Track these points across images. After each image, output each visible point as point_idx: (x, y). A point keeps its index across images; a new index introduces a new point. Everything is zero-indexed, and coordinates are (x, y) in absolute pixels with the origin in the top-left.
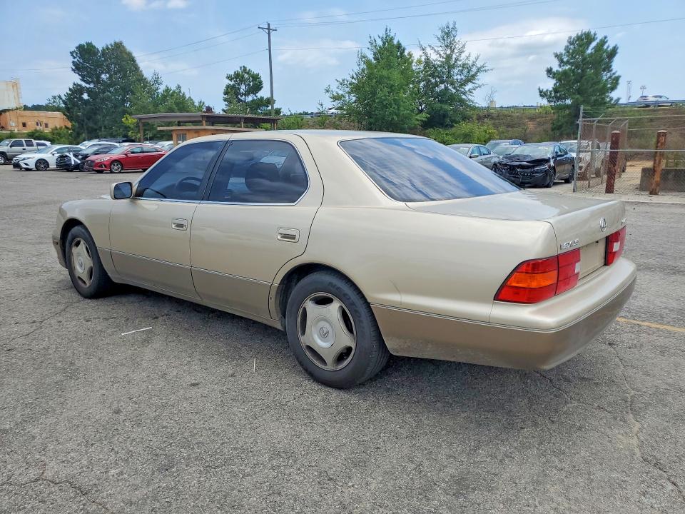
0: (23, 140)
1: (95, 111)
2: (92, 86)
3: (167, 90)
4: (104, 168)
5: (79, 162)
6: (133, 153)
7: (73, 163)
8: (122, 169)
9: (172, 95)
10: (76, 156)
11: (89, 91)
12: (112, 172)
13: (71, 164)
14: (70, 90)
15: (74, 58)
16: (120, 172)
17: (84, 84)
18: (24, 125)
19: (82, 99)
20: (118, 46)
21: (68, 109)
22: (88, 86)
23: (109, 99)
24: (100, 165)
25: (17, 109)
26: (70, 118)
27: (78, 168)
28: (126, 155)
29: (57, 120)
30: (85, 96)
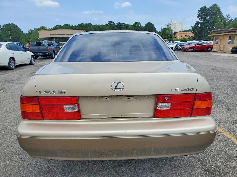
0: (171, 41)
1: (202, 31)
2: (203, 22)
3: (231, 20)
4: (187, 50)
5: (181, 48)
6: (198, 45)
7: (179, 48)
8: (193, 50)
9: (233, 22)
10: (180, 46)
11: (201, 23)
12: (189, 51)
13: (178, 49)
14: (195, 24)
15: (199, 12)
16: (192, 52)
17: (200, 21)
18: (182, 36)
19: (198, 26)
20: (215, 6)
21: (193, 30)
22: (201, 22)
23: (207, 26)
24: (186, 49)
25: (181, 31)
26: (193, 33)
27: (180, 50)
28: (195, 45)
29: (191, 34)
30: (200, 26)
